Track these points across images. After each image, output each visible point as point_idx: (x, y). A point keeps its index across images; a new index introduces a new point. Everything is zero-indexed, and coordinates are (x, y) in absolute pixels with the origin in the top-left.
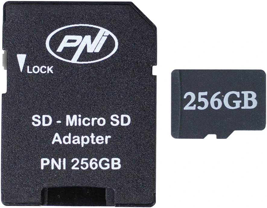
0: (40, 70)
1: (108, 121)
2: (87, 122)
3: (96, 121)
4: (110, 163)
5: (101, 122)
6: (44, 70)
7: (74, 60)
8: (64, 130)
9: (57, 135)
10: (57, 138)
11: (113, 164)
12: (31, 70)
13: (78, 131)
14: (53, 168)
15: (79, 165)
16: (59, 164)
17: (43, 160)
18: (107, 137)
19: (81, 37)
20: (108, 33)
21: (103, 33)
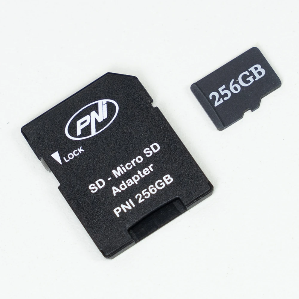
0: (74, 154)
1: (144, 155)
2: (129, 166)
3: (135, 162)
4: (163, 181)
5: (139, 159)
6: (76, 153)
7: (94, 133)
8: (117, 182)
9: (114, 188)
10: (115, 190)
11: (166, 180)
12: (67, 159)
13: (127, 176)
14: (125, 211)
15: (143, 197)
16: (128, 206)
17: (115, 211)
18: (150, 167)
19: (88, 116)
20: (105, 101)
21: (102, 104)
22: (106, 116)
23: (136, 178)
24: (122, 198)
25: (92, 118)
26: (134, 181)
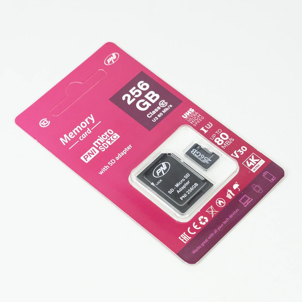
0: (159, 182)
1: (185, 178)
2: (180, 183)
3: (182, 181)
4: (195, 186)
5: (183, 180)
6: (160, 182)
7: (164, 174)
8: (178, 189)
9: (177, 191)
10: (178, 192)
11: (196, 185)
12: (157, 184)
13: (181, 186)
14: (184, 198)
15: (189, 192)
16: (185, 196)
17: (180, 198)
18: (188, 182)
19: (160, 169)
20: (164, 163)
21: (163, 164)
22: (166, 168)
23: (184, 186)
24: (182, 193)
25: (161, 169)
26: (184, 187)
